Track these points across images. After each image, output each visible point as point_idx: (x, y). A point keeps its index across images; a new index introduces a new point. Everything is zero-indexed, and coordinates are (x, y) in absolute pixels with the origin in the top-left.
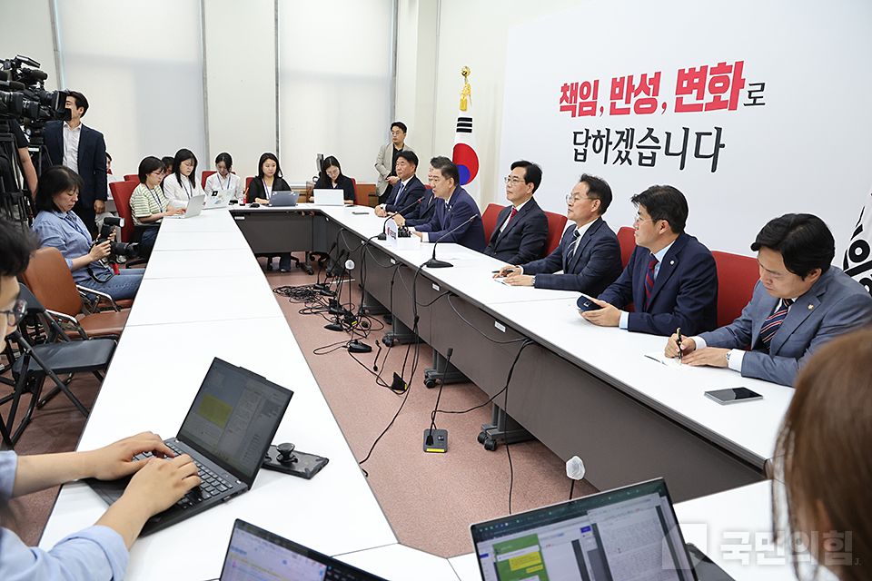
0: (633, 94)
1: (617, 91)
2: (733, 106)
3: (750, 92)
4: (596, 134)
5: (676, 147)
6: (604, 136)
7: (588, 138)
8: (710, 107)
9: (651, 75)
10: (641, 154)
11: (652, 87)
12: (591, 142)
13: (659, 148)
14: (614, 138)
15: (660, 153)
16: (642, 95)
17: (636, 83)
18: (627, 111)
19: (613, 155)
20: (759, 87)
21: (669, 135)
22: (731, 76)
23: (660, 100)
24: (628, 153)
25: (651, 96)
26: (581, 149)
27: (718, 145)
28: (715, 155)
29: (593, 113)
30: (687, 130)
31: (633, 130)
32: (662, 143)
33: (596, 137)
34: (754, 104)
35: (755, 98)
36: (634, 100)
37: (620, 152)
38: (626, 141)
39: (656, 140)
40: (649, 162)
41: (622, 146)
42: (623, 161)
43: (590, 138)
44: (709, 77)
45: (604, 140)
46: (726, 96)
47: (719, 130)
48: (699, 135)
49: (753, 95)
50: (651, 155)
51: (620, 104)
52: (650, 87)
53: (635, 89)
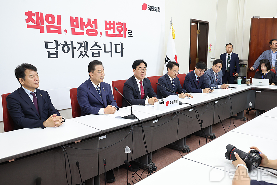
0: (84, 26)
1: (75, 23)
2: (125, 37)
3: (129, 33)
4: (64, 43)
5: (108, 49)
6: (70, 45)
7: (57, 45)
8: (118, 36)
9: (92, 20)
10: (93, 53)
11: (94, 25)
12: (60, 48)
13: (101, 50)
14: (77, 46)
15: (102, 52)
16: (90, 28)
17: (86, 21)
18: (82, 34)
19: (77, 53)
20: (131, 32)
21: (105, 45)
22: (123, 26)
23: (99, 30)
24: (86, 52)
25: (94, 29)
26: (53, 51)
27: (122, 49)
28: (122, 52)
29: (59, 32)
30: (111, 43)
31: (87, 42)
32: (102, 48)
33: (64, 45)
34: (130, 36)
35: (130, 35)
36: (85, 29)
37: (81, 52)
38: (84, 47)
39: (99, 47)
40: (98, 55)
41: (82, 49)
42: (84, 56)
43: (59, 45)
44: (116, 26)
45: (70, 47)
46: (122, 33)
47: (122, 44)
48: (116, 45)
49: (130, 33)
50: (98, 53)
51: (78, 30)
52: (93, 24)
53: (85, 24)
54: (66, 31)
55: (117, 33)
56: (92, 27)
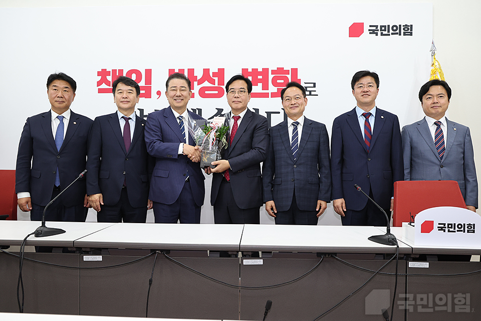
0: (196, 83)
8: (274, 95)
9: (213, 69)
11: (216, 79)
16: (206, 84)
17: (199, 74)
20: (312, 85)
22: (289, 76)
25: (216, 85)
29: (148, 95)
34: (310, 95)
35: (310, 91)
44: (271, 77)
52: (214, 78)
53: (198, 79)
54: (159, 93)
55: (272, 89)
56: (213, 82)
